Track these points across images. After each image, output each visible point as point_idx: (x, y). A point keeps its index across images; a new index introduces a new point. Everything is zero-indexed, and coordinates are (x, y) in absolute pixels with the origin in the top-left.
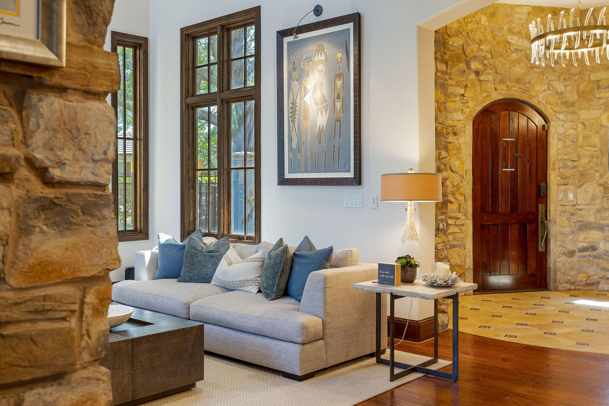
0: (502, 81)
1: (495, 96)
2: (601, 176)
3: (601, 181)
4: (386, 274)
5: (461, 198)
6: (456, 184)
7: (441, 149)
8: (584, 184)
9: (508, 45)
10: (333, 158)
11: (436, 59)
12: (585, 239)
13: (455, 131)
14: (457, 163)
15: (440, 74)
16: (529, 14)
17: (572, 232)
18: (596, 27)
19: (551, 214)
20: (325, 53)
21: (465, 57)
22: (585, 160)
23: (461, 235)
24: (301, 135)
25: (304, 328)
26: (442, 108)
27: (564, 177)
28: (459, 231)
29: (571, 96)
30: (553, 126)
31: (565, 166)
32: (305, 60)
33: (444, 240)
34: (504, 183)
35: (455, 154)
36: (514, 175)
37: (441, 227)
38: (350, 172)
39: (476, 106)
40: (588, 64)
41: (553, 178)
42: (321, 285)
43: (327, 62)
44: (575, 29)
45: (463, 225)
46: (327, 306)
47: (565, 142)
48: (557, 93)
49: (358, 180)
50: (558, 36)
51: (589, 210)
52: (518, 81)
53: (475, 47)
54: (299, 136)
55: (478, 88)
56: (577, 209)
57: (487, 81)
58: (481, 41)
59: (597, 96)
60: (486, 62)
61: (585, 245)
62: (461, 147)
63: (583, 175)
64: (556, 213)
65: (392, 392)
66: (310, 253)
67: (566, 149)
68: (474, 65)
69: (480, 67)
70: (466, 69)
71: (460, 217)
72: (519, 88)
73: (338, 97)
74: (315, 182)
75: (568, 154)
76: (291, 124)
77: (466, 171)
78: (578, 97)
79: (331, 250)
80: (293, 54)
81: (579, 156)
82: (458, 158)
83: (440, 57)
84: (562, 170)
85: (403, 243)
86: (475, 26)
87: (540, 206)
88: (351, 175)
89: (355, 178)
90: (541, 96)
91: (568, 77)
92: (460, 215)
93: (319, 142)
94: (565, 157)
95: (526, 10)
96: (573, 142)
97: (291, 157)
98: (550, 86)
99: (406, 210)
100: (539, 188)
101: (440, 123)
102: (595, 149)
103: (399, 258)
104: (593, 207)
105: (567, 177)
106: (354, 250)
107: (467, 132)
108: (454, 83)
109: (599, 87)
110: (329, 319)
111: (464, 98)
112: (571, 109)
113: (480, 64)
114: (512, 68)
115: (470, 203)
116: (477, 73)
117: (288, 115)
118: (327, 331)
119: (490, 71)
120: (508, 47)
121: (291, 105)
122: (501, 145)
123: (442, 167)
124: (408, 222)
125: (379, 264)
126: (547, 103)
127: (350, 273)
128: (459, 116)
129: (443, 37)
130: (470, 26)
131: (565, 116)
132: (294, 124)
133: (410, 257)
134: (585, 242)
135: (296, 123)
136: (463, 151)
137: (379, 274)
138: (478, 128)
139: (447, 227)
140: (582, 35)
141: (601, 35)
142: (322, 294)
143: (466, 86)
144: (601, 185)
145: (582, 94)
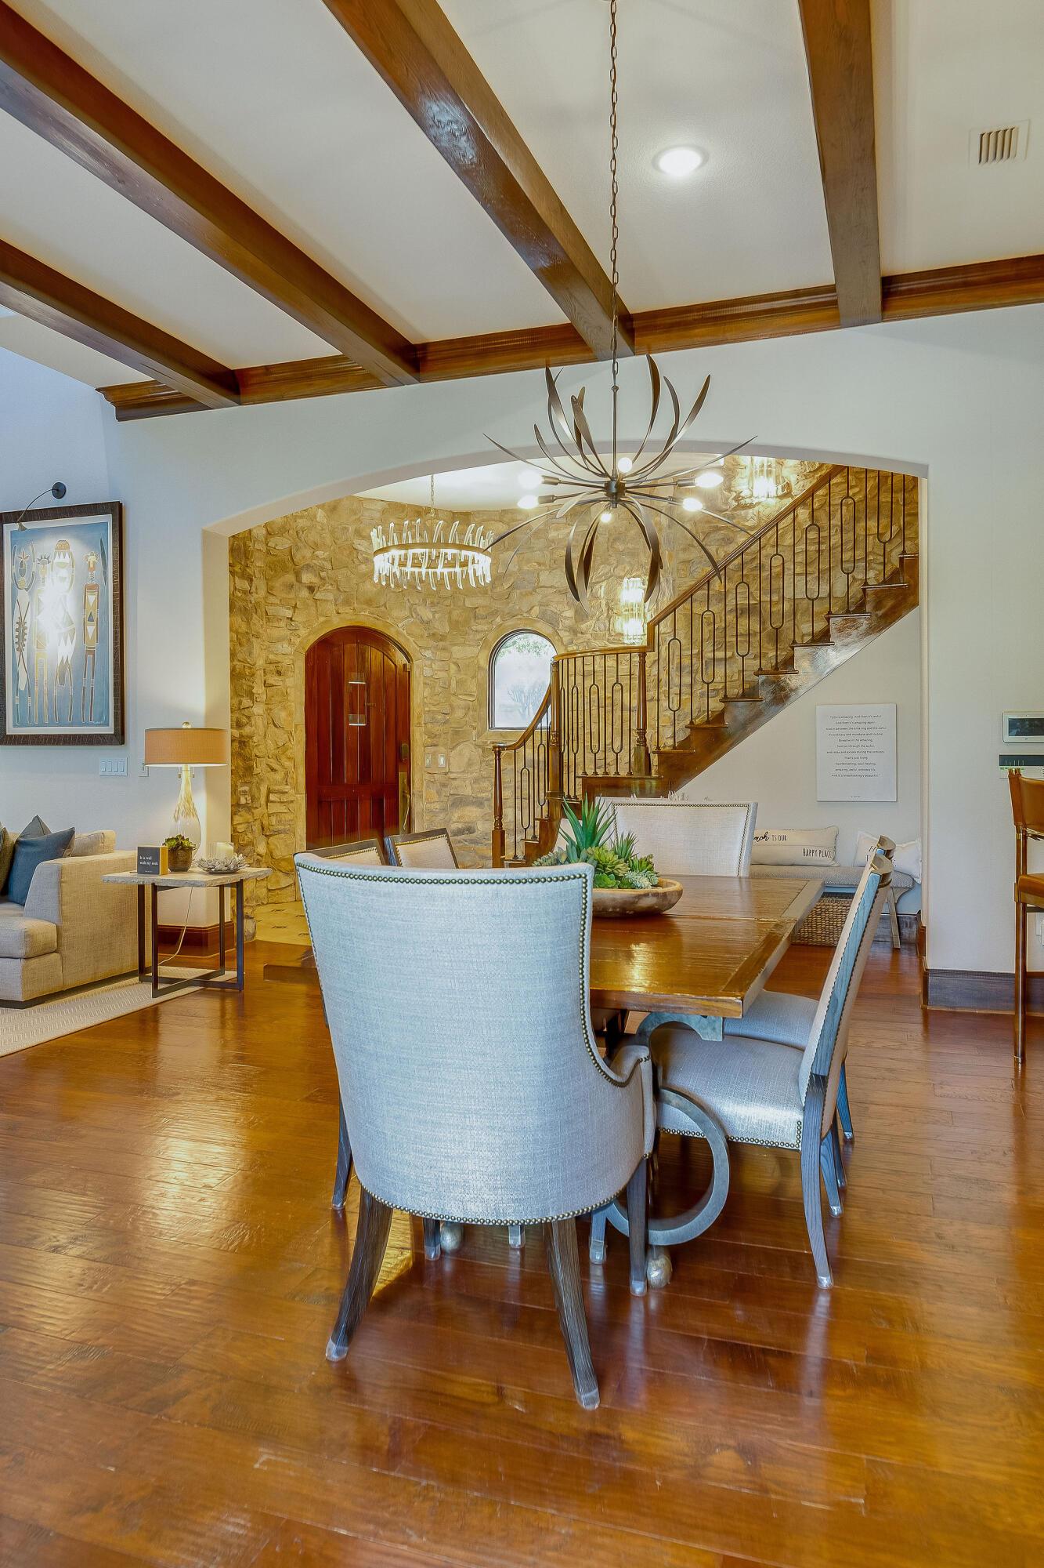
0: (347, 602)
1: (338, 623)
2: (479, 735)
3: (479, 742)
4: (149, 861)
5: (288, 764)
6: (281, 744)
7: (243, 696)
8: (458, 744)
9: (355, 552)
10: (83, 705)
11: (232, 573)
12: (459, 818)
13: (279, 669)
14: (283, 714)
15: (240, 595)
16: (383, 512)
17: (444, 810)
18: (447, 545)
19: (416, 784)
20: (71, 555)
21: (294, 566)
22: (459, 713)
23: (289, 817)
24: (34, 671)
25: (28, 936)
26: (244, 640)
27: (432, 735)
28: (286, 811)
29: (443, 628)
30: (418, 666)
31: (434, 721)
32: (39, 560)
33: (248, 819)
34: (351, 743)
35: (280, 702)
36: (365, 731)
37: (243, 801)
38: (108, 725)
39: (309, 635)
40: (461, 587)
41: (418, 735)
42: (54, 879)
43: (73, 567)
44: (423, 545)
45: (292, 802)
46: (63, 907)
47: (433, 688)
48: (422, 621)
49: (119, 737)
50: (403, 552)
51: (464, 780)
52: (369, 602)
53: (308, 553)
54: (30, 672)
55: (313, 610)
56: (449, 778)
57: (326, 601)
58: (316, 544)
59: (474, 628)
60: (323, 574)
61: (460, 826)
62: (288, 690)
63: (456, 733)
64: (422, 784)
65: (155, 1009)
66: (40, 838)
67: (435, 698)
68: (307, 578)
69: (315, 580)
70: (295, 583)
71: (287, 790)
72: (370, 613)
73: (91, 619)
74: (54, 740)
75: (438, 704)
76: (17, 654)
77: (296, 725)
78: (451, 629)
79: (71, 833)
80: (20, 550)
81: (451, 706)
82: (285, 708)
83: (239, 571)
84: (429, 726)
85: (176, 819)
86: (309, 524)
87: (402, 775)
88: (109, 730)
89: (115, 734)
90: (400, 625)
91: (436, 601)
92: (287, 788)
93: (62, 682)
94: (434, 708)
95: (379, 506)
96: (445, 688)
97: (17, 702)
98: (412, 610)
99: (180, 777)
100: (398, 749)
101: (239, 661)
102: (472, 699)
103: (168, 840)
104: (469, 776)
105: (436, 735)
106: (107, 832)
107: (297, 671)
108: (278, 601)
109: (475, 617)
110: (66, 925)
111: (293, 623)
112: (441, 644)
113: (316, 576)
114: (361, 585)
115: (302, 771)
116: (311, 589)
117: (13, 641)
118: (64, 941)
119: (330, 587)
120: (355, 556)
121: (17, 626)
122: (346, 691)
123: (244, 720)
124: (183, 793)
125: (140, 849)
126: (409, 634)
127: (99, 863)
128: (285, 648)
129: (245, 544)
130: (301, 523)
131: (433, 653)
132: (21, 654)
133: (183, 838)
134: (460, 822)
135: (25, 653)
136: (291, 697)
137: (139, 860)
138: (313, 666)
139: (252, 802)
140: (430, 553)
141: (454, 555)
142: (56, 890)
143: (295, 607)
144: (479, 746)
145: (455, 625)
